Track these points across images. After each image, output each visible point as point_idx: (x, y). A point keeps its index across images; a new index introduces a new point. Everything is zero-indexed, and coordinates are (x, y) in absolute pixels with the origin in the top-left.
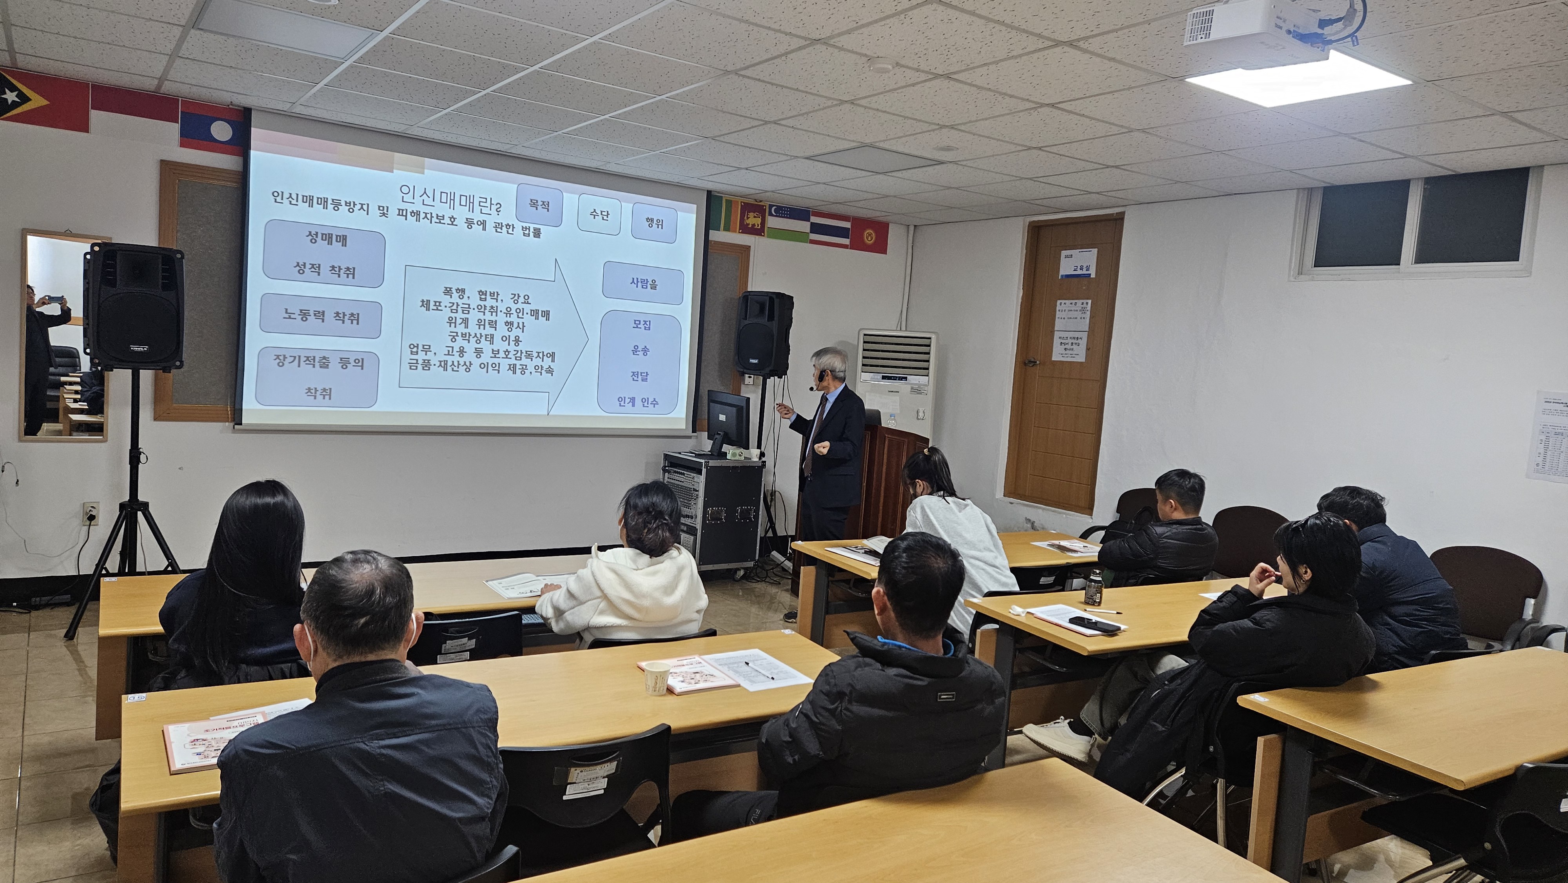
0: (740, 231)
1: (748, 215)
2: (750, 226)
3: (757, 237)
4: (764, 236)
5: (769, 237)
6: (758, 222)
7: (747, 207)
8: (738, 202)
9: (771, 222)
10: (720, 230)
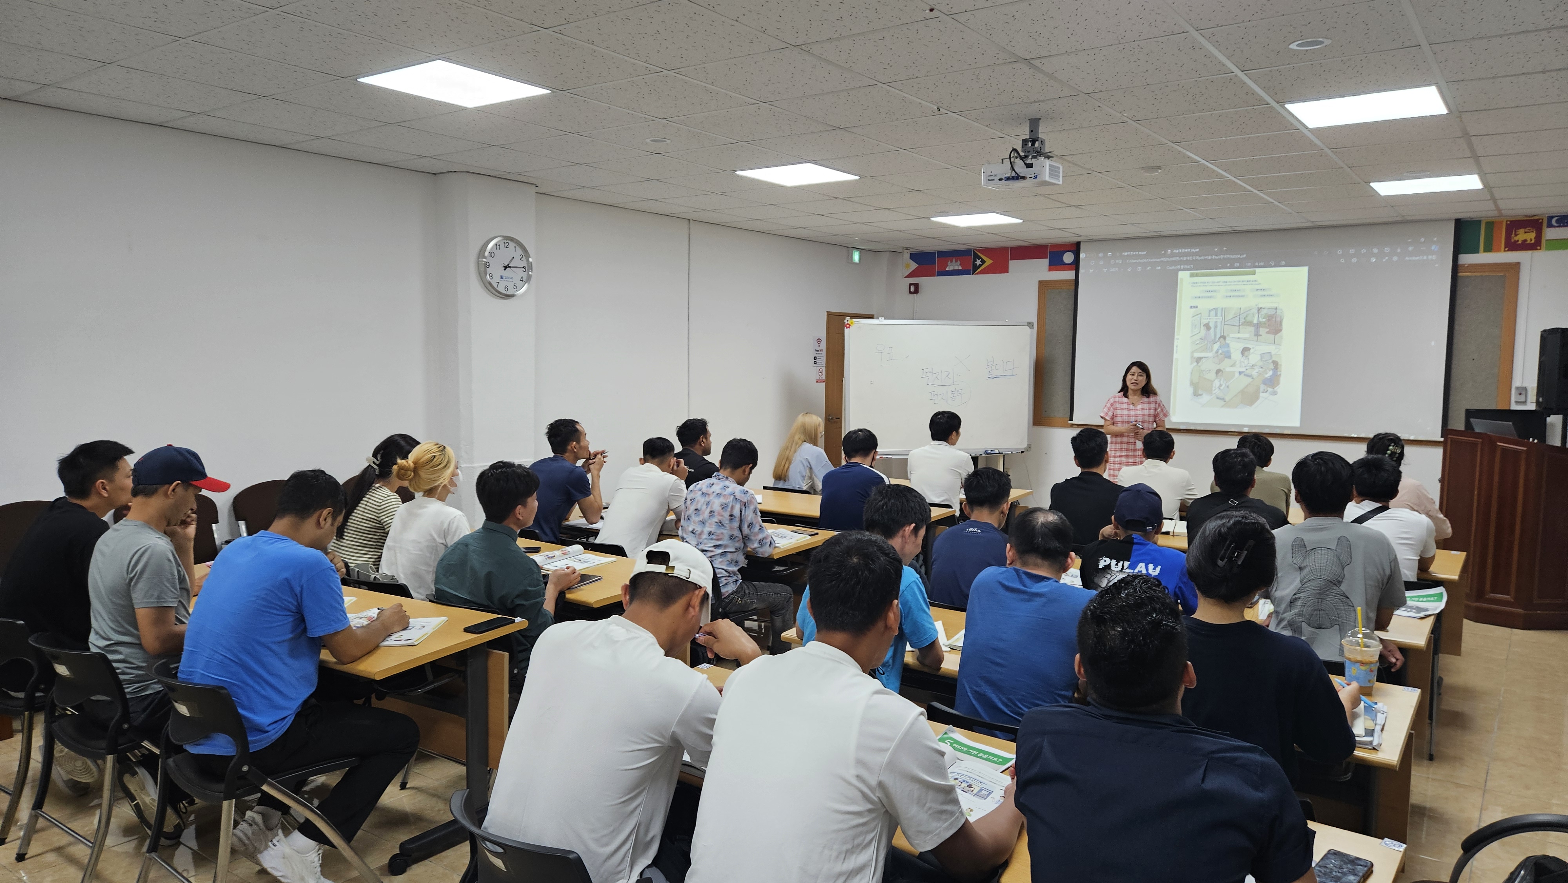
0: (1507, 249)
1: (1515, 232)
2: (1520, 242)
3: (1530, 252)
4: (1540, 249)
5: (1547, 249)
6: (1531, 236)
7: (1515, 225)
8: (1503, 221)
9: (1550, 234)
10: (1477, 251)
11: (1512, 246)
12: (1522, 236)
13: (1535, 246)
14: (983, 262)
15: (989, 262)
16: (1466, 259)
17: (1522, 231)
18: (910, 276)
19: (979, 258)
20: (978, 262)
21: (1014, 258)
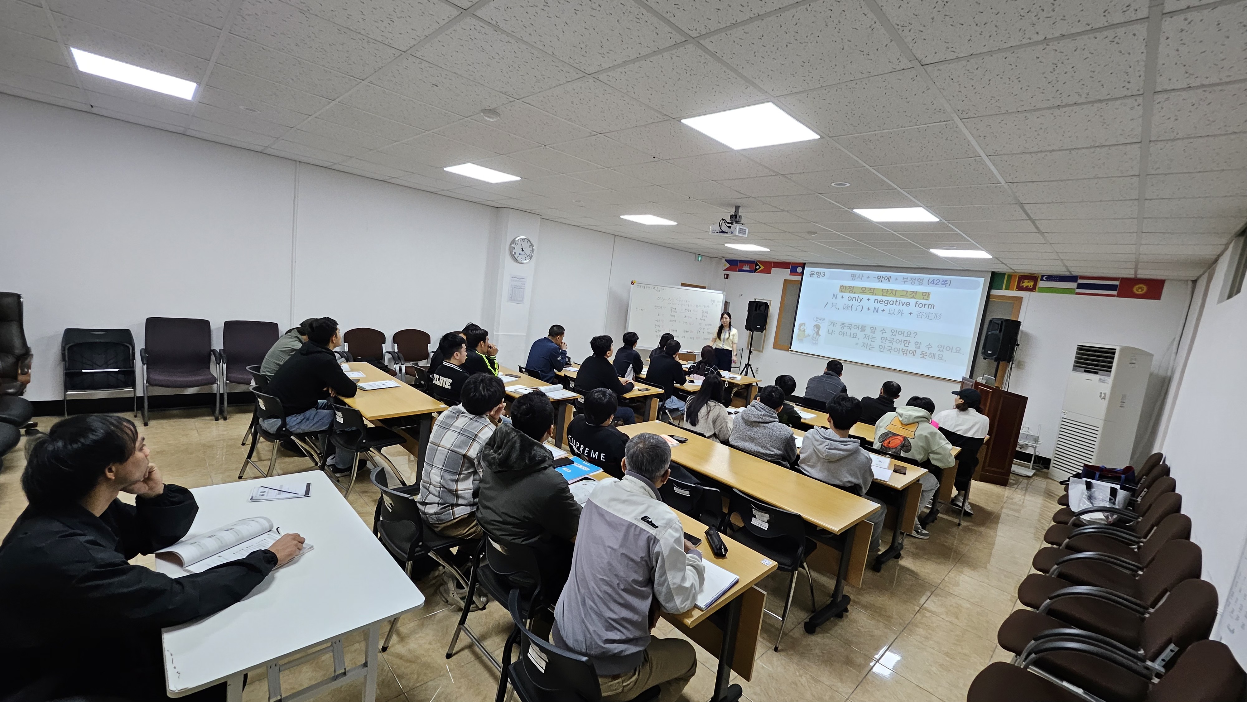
0: (1017, 290)
1: (1023, 281)
2: (1025, 287)
3: (1029, 292)
4: (1035, 291)
5: (1038, 292)
6: (1031, 284)
7: (1023, 277)
8: (1016, 276)
9: (1041, 284)
10: (1002, 289)
11: (1020, 288)
12: (1026, 283)
13: (1032, 289)
14: (760, 267)
15: (762, 267)
16: (994, 292)
17: (1026, 281)
18: (726, 270)
19: (758, 265)
20: (757, 267)
21: (774, 267)
